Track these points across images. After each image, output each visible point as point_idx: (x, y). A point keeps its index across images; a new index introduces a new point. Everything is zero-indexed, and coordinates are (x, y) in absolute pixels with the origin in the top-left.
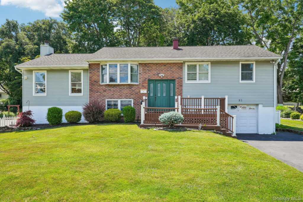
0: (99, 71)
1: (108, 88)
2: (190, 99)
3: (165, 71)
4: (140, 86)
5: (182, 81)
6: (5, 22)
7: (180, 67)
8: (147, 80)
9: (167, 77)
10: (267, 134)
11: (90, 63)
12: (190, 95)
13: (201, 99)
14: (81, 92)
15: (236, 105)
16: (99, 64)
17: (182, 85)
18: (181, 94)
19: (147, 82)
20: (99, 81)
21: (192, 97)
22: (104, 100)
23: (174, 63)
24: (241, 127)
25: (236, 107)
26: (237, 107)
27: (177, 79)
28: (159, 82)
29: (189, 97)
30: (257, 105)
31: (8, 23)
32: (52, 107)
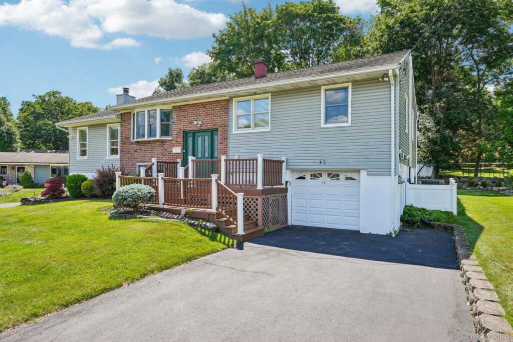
0: (130, 123)
1: (138, 147)
2: (239, 160)
3: (204, 115)
4: (174, 142)
5: (227, 131)
6: (167, 73)
7: (224, 107)
8: (182, 131)
9: (207, 126)
10: (376, 233)
11: (122, 112)
12: (240, 154)
13: (256, 160)
14: (117, 154)
15: (320, 172)
16: (130, 112)
17: (227, 137)
18: (225, 153)
19: (182, 135)
20: (130, 138)
21: (242, 157)
22: (135, 164)
23: (216, 101)
24: (312, 214)
25: (321, 175)
26: (323, 175)
27: (220, 127)
28: (200, 134)
29: (236, 158)
30: (358, 171)
31: (171, 73)
32: (77, 174)
